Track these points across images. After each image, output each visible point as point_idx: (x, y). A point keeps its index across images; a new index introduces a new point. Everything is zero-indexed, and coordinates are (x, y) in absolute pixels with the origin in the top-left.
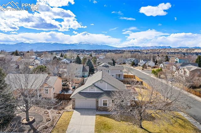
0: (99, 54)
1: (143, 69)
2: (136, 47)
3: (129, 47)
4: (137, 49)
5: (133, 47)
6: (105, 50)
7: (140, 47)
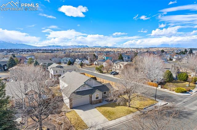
0: (17, 54)
1: (82, 67)
2: (57, 46)
3: (50, 46)
4: (59, 48)
5: (53, 46)
6: (23, 50)
7: (61, 46)
